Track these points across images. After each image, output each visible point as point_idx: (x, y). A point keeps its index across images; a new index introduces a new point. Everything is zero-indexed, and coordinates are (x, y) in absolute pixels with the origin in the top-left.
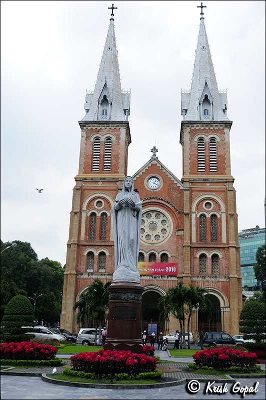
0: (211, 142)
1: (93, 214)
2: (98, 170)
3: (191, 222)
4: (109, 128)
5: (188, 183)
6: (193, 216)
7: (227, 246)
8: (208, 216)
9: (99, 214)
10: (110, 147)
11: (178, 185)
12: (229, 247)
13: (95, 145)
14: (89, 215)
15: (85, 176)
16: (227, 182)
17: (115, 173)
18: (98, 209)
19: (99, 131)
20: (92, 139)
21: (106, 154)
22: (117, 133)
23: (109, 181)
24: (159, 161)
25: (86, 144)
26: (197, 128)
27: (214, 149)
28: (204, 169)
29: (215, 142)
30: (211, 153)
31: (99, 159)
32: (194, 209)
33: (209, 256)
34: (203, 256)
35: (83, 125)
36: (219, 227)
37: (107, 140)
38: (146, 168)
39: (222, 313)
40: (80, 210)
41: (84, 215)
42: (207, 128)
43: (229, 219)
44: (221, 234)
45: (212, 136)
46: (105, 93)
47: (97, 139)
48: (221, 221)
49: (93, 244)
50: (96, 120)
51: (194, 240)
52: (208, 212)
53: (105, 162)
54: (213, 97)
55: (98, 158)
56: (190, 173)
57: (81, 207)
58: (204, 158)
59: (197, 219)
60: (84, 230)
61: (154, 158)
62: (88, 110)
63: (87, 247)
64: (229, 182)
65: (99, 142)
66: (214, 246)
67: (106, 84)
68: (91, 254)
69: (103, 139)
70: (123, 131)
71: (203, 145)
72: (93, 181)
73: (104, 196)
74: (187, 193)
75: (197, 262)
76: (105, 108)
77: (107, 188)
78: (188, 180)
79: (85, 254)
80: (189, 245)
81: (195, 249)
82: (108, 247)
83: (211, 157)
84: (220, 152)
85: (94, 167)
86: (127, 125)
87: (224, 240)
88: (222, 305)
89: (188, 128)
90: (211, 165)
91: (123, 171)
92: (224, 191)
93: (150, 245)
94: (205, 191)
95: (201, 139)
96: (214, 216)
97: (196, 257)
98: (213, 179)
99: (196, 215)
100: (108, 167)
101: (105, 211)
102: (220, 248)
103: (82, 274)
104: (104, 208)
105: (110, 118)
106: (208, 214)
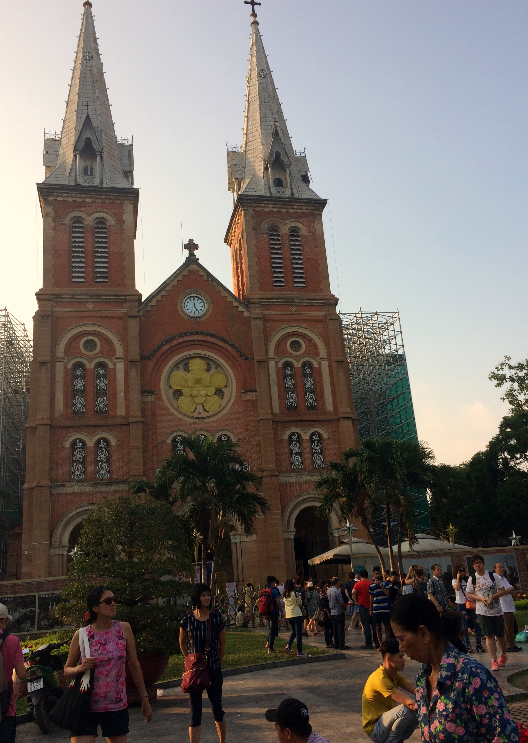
0: (291, 236)
1: (80, 366)
2: (83, 280)
3: (268, 376)
4: (100, 201)
5: (257, 306)
6: (272, 364)
7: (336, 417)
8: (298, 364)
9: (90, 366)
10: (105, 238)
11: (241, 309)
12: (338, 420)
13: (74, 232)
14: (69, 367)
15: (57, 290)
17: (117, 286)
18: (88, 356)
19: (80, 206)
20: (67, 221)
21: (97, 250)
22: (117, 211)
23: (109, 302)
24: (201, 267)
25: (54, 229)
26: (267, 209)
27: (298, 248)
28: (282, 282)
29: (299, 236)
30: (293, 254)
31: (83, 260)
32: (272, 353)
33: (306, 437)
34: (295, 437)
35: (45, 190)
36: (318, 384)
37: (98, 223)
38: (178, 279)
40: (52, 356)
41: (59, 367)
42: (284, 210)
43: (335, 370)
44: (322, 396)
45: (293, 224)
46: (88, 134)
47: (78, 220)
48: (320, 373)
49: (82, 423)
50: (73, 183)
51: (276, 409)
52: (297, 358)
53: (97, 265)
54: (289, 156)
55: (83, 257)
56: (260, 289)
57: (53, 352)
58: (281, 263)
59: (278, 370)
60: (62, 398)
61: (192, 261)
63: (70, 430)
64: (329, 305)
65: (82, 227)
66: (312, 418)
67: (88, 116)
68: (79, 443)
69: (89, 221)
70: (128, 208)
71: (279, 240)
72: (76, 300)
73: (99, 329)
74: (257, 325)
75: (285, 448)
76: (89, 163)
77: (103, 315)
78: (258, 300)
79: (67, 444)
80: (271, 417)
81: (280, 424)
82: (113, 429)
83: (294, 261)
84: (309, 253)
85: (74, 275)
86: (135, 196)
87: (329, 407)
88: (335, 526)
89: (251, 208)
90: (295, 275)
91: (134, 283)
92: (322, 321)
93: (196, 421)
94: (290, 321)
95: (274, 228)
96: (307, 365)
97: (283, 440)
98: (302, 299)
99: (277, 363)
100: (103, 275)
101: (102, 359)
102: (324, 420)
103: (63, 486)
104: (101, 352)
105: (101, 182)
106: (298, 362)
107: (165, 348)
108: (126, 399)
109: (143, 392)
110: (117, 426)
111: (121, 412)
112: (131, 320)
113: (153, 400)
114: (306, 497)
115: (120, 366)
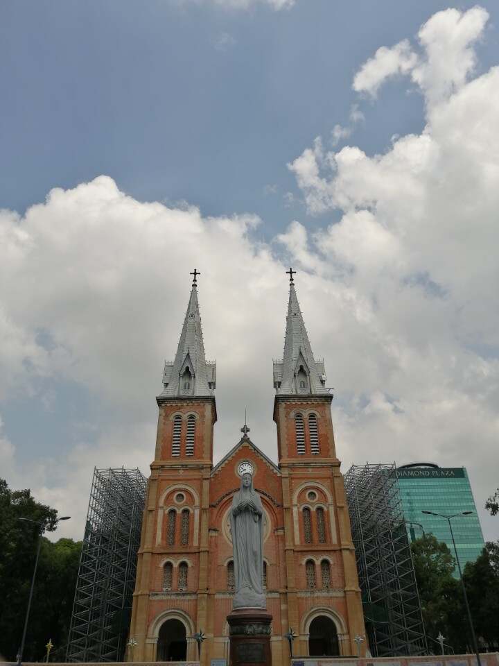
0: (310, 419)
1: (173, 512)
2: (178, 455)
3: (292, 518)
4: (191, 405)
5: (286, 469)
6: (295, 509)
7: (339, 548)
8: (313, 509)
9: (179, 512)
10: (193, 427)
11: (275, 471)
12: (341, 550)
13: (175, 425)
14: (167, 512)
15: (162, 463)
16: (332, 466)
17: (198, 459)
18: (178, 505)
19: (180, 409)
20: (172, 418)
21: (188, 435)
22: (201, 410)
23: (192, 469)
24: (251, 444)
25: (164, 424)
26: (294, 403)
27: (315, 427)
28: (304, 451)
29: (315, 419)
30: (311, 432)
31: (179, 442)
32: (295, 501)
33: (318, 562)
34: (310, 562)
35: (160, 401)
36: (327, 524)
37: (190, 418)
38: (236, 452)
39: (340, 643)
40: (156, 506)
41: (160, 512)
42: (304, 403)
43: (338, 513)
44: (330, 532)
45: (311, 412)
46: (187, 364)
47: (178, 417)
48: (328, 516)
49: (171, 551)
50: (176, 395)
51: (297, 541)
52: (312, 504)
53: (187, 445)
54: (309, 367)
55: (179, 440)
56: (289, 457)
57: (157, 503)
58: (303, 438)
59: (299, 513)
60: (161, 533)
61: (245, 440)
62: (166, 385)
63: (164, 556)
64: (335, 466)
65: (180, 421)
66: (323, 549)
67: (188, 354)
68: (169, 565)
69: (185, 417)
70: (208, 408)
71: (301, 423)
72: (173, 468)
73: (187, 487)
74: (285, 482)
75: (303, 571)
76: (187, 381)
77: (189, 477)
78: (286, 465)
79: (162, 565)
80: (292, 548)
81: (299, 553)
82: (190, 555)
83: (311, 437)
84: (322, 431)
85: (174, 452)
86: (212, 400)
87: (335, 540)
88: (339, 631)
89: (283, 403)
90: (312, 446)
91: (209, 456)
92: (330, 478)
94: (308, 478)
95: (299, 415)
96: (320, 509)
97: (301, 565)
98: (316, 463)
99: (298, 508)
100: (191, 451)
101: (186, 507)
102: (330, 551)
103: (157, 594)
104: (186, 502)
105: (194, 392)
106: (313, 507)
107: (226, 499)
108: (200, 535)
109: (209, 530)
110: (192, 553)
111: (196, 543)
112: (205, 481)
113: (217, 535)
114: (316, 609)
115: (197, 512)
